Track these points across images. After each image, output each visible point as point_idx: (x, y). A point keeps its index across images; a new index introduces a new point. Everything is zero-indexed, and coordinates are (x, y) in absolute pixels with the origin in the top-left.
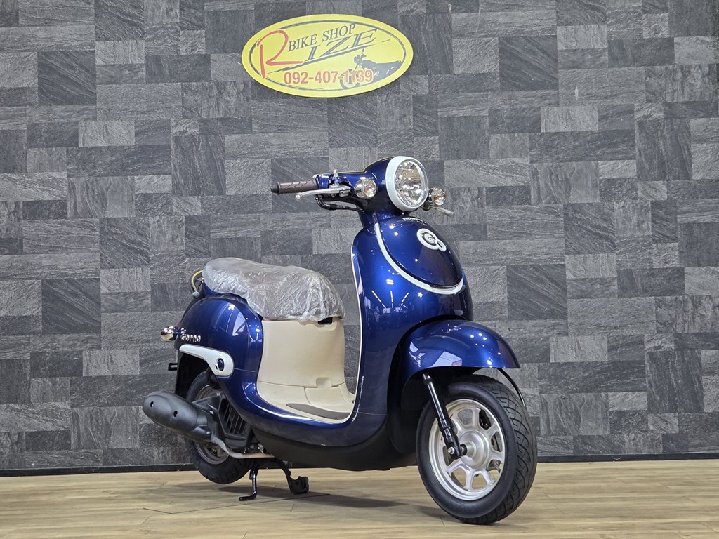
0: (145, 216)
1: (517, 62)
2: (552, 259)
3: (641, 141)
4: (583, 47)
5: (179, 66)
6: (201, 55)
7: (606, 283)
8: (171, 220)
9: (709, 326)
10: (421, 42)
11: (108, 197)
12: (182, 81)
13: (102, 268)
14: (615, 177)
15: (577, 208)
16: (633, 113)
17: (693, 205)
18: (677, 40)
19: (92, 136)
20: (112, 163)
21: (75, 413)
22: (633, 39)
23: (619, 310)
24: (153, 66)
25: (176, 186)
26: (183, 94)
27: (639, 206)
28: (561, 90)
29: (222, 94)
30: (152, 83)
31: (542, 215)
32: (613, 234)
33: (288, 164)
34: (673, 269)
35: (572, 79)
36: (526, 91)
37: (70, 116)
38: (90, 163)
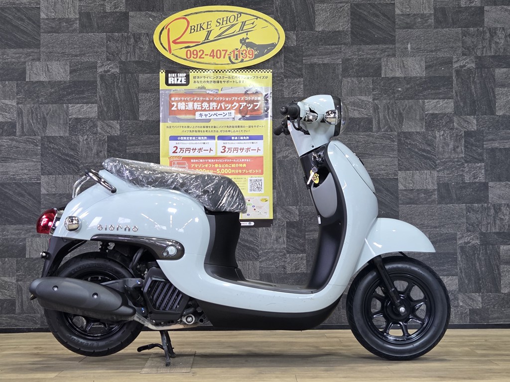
0: (77, 135)
1: (364, 23)
2: (388, 174)
3: (457, 85)
4: (415, 13)
5: (105, 20)
6: (121, 13)
7: (429, 193)
8: (97, 138)
9: (507, 227)
10: (291, 6)
11: (48, 120)
12: (107, 32)
13: (42, 175)
14: (437, 112)
15: (407, 135)
16: (452, 64)
17: (496, 135)
18: (486, 8)
19: (37, 73)
20: (51, 93)
21: (19, 285)
22: (453, 7)
23: (438, 214)
24: (85, 20)
25: (101, 113)
26: (107, 42)
27: (455, 135)
28: (397, 45)
29: (137, 42)
30: (84, 32)
31: (381, 140)
32: (435, 156)
34: (480, 183)
35: (406, 36)
36: (371, 45)
37: (20, 57)
38: (35, 93)
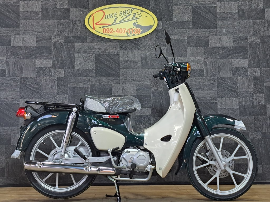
0: (40, 77)
1: (200, 16)
2: (212, 100)
3: (250, 51)
4: (227, 11)
5: (56, 13)
6: (65, 9)
7: (234, 110)
8: (51, 79)
10: (159, 7)
11: (23, 68)
12: (57, 20)
13: (20, 99)
14: (239, 66)
15: (223, 78)
16: (247, 40)
18: (266, 10)
19: (17, 42)
20: (26, 53)
21: (7, 161)
22: (248, 9)
24: (45, 12)
25: (54, 64)
26: (57, 25)
27: (248, 79)
28: (218, 29)
29: (74, 25)
30: (44, 19)
31: (208, 81)
32: (238, 90)
33: (102, 57)
34: (262, 105)
35: (222, 24)
36: (203, 29)
37: (8, 33)
38: (16, 53)
